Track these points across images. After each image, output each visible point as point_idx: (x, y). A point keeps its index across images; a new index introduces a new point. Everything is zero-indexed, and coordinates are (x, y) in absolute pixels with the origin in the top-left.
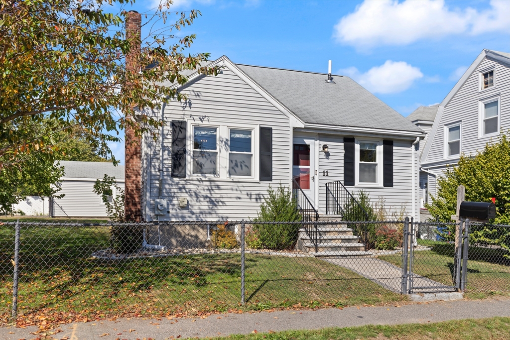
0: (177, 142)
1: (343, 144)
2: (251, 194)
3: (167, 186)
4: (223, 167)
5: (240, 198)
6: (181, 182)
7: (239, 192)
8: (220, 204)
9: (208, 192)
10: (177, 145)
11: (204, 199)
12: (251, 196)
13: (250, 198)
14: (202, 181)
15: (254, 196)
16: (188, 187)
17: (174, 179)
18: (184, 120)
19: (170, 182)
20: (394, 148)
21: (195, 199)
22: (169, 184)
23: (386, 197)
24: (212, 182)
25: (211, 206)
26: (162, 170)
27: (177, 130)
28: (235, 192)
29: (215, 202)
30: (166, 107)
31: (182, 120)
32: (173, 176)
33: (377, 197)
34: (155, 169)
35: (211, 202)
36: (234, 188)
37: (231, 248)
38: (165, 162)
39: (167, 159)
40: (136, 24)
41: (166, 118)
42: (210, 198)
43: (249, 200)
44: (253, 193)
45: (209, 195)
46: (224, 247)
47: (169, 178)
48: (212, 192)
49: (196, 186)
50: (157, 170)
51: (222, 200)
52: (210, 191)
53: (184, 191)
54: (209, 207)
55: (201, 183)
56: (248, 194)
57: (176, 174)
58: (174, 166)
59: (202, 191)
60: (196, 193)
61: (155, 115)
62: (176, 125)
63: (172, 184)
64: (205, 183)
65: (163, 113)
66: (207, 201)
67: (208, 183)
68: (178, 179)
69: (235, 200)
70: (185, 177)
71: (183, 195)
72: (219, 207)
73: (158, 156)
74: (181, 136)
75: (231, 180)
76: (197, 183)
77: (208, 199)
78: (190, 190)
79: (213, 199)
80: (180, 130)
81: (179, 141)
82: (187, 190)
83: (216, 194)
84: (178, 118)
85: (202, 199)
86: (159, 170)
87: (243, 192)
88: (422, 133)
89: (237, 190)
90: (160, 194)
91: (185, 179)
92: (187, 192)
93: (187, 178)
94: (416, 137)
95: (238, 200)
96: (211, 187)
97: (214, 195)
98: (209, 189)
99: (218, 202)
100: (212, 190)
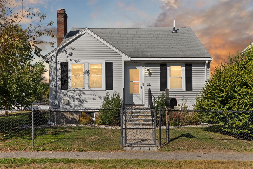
0: (63, 73)
1: (159, 68)
2: (101, 97)
3: (58, 94)
4: (86, 84)
5: (95, 99)
6: (65, 92)
7: (95, 96)
8: (85, 102)
9: (79, 96)
10: (63, 74)
11: (77, 100)
12: (101, 98)
13: (101, 99)
14: (76, 91)
15: (102, 98)
16: (69, 94)
17: (62, 90)
18: (67, 61)
19: (60, 92)
20: (193, 68)
21: (72, 100)
22: (59, 93)
23: (187, 96)
24: (81, 92)
25: (80, 104)
26: (56, 87)
27: (63, 67)
28: (93, 96)
29: (82, 101)
30: (58, 56)
31: (66, 61)
32: (62, 89)
33: (182, 96)
34: (53, 86)
35: (80, 101)
36: (92, 94)
37: (86, 124)
38: (58, 82)
39: (58, 81)
40: (62, 15)
41: (58, 61)
42: (80, 99)
43: (100, 100)
44: (102, 96)
45: (79, 98)
46: (83, 124)
47: (59, 90)
48: (81, 96)
49: (73, 94)
50: (54, 87)
51: (86, 100)
52: (80, 96)
53: (67, 96)
54: (79, 104)
55: (75, 92)
56: (99, 97)
57: (63, 88)
58: (62, 84)
59: (76, 96)
60: (72, 97)
61: (52, 60)
62: (63, 64)
63: (61, 93)
64: (77, 92)
65: (56, 59)
66: (78, 101)
67: (79, 92)
68: (64, 90)
69: (93, 100)
70: (67, 89)
71: (66, 98)
72: (84, 104)
73: (54, 80)
74: (65, 70)
75: (90, 90)
76: (73, 92)
77: (78, 100)
78: (70, 95)
79: (81, 100)
80: (65, 67)
81: (64, 72)
82: (68, 96)
83: (83, 97)
84: (63, 60)
85: (76, 100)
86: (55, 87)
87: (97, 96)
88: (210, 58)
89: (93, 95)
90: (55, 98)
91: (67, 90)
92: (68, 97)
93: (68, 90)
94: (206, 61)
95: (94, 100)
96: (80, 94)
97: (82, 98)
98: (79, 95)
99: (84, 101)
100: (81, 95)
